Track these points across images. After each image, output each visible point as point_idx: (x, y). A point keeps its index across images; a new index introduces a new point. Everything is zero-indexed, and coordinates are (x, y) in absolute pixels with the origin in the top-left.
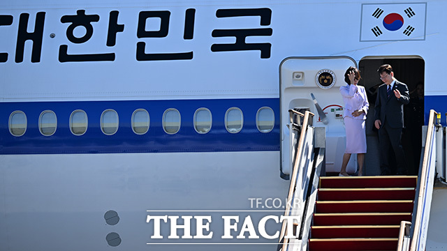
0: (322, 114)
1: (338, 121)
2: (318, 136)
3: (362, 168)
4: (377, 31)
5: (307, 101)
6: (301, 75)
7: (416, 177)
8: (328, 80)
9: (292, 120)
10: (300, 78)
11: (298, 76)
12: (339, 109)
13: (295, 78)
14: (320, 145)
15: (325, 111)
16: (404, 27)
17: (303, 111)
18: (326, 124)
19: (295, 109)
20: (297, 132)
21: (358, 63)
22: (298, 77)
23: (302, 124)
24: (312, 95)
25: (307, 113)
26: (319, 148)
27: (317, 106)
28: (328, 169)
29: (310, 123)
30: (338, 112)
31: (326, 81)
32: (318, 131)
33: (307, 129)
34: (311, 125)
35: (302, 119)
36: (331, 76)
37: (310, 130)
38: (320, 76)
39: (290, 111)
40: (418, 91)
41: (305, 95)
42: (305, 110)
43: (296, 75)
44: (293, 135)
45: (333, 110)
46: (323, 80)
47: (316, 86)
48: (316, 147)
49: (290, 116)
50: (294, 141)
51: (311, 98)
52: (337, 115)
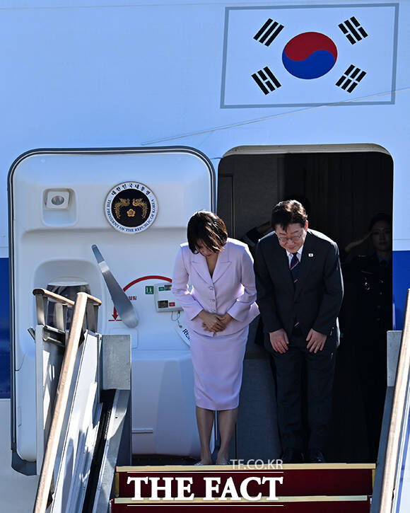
0: (122, 302)
1: (166, 317)
2: (112, 358)
3: (229, 443)
4: (266, 81)
5: (82, 266)
6: (66, 196)
7: (372, 466)
8: (138, 209)
9: (42, 317)
10: (64, 206)
11: (60, 199)
12: (168, 288)
13: (51, 205)
14: (116, 382)
15: (129, 293)
16: (338, 70)
17: (71, 292)
18: (132, 326)
19: (50, 288)
20: (55, 348)
21: (216, 164)
22: (57, 201)
23: (69, 326)
24: (95, 249)
25: (83, 298)
26: (114, 391)
27: (109, 279)
28: (138, 446)
29: (91, 324)
30: (164, 296)
31: (131, 213)
32: (110, 347)
33: (82, 339)
34: (94, 330)
35: (69, 313)
36: (146, 200)
37: (91, 342)
38: (116, 200)
39: (37, 292)
40: (377, 238)
41: (75, 251)
42: (78, 289)
43: (51, 196)
44: (46, 355)
45: (150, 290)
46: (124, 210)
47: (104, 225)
48: (105, 388)
49: (38, 305)
50: (46, 370)
51: (92, 257)
52: (163, 304)
